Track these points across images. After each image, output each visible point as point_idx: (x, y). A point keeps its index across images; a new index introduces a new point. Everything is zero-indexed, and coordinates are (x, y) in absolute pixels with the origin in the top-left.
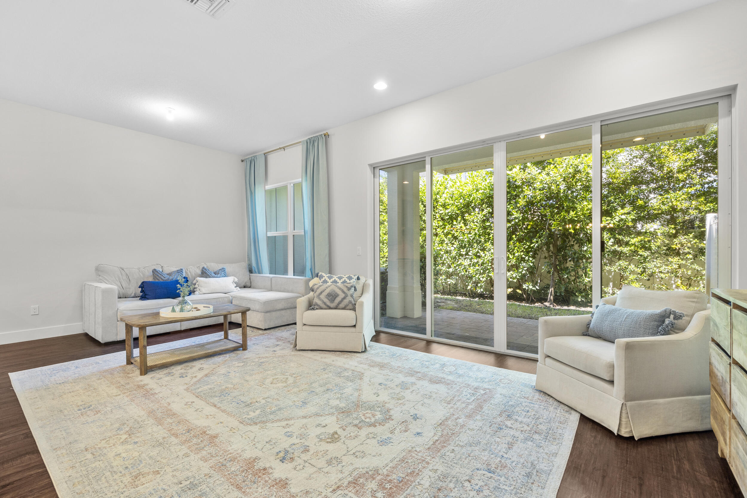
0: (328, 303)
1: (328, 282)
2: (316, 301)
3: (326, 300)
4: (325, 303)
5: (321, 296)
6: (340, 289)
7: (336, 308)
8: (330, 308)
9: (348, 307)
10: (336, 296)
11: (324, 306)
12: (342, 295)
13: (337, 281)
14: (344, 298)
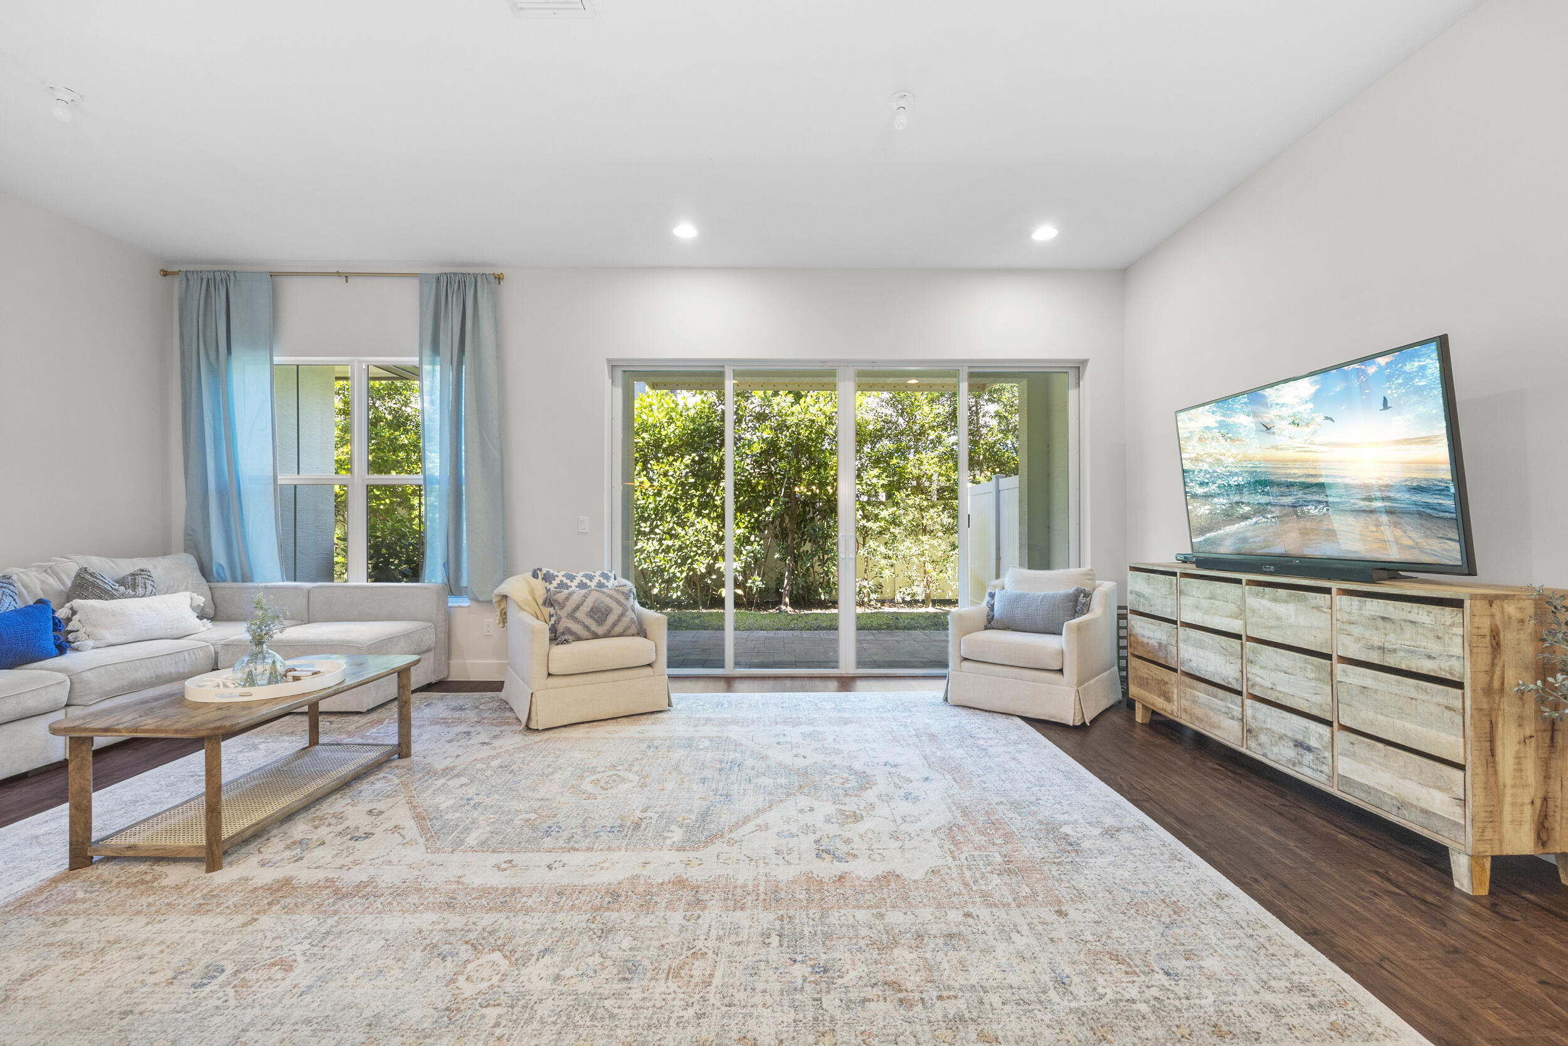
0: (594, 627)
1: (571, 587)
2: (566, 623)
3: (589, 622)
4: (587, 628)
5: (577, 615)
6: (611, 597)
7: (606, 635)
8: (596, 636)
9: (630, 632)
10: (608, 611)
11: (586, 634)
12: (617, 610)
13: (586, 584)
14: (622, 615)
